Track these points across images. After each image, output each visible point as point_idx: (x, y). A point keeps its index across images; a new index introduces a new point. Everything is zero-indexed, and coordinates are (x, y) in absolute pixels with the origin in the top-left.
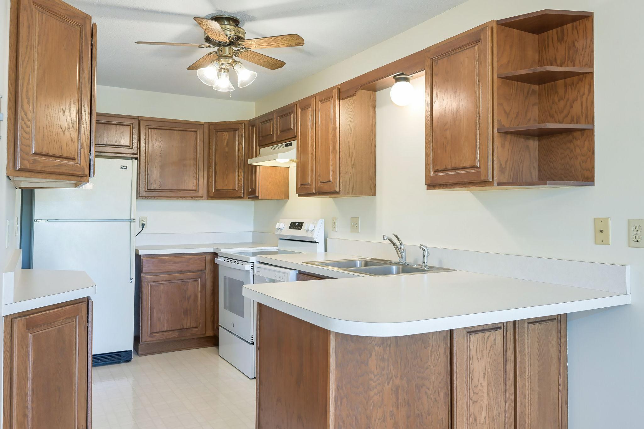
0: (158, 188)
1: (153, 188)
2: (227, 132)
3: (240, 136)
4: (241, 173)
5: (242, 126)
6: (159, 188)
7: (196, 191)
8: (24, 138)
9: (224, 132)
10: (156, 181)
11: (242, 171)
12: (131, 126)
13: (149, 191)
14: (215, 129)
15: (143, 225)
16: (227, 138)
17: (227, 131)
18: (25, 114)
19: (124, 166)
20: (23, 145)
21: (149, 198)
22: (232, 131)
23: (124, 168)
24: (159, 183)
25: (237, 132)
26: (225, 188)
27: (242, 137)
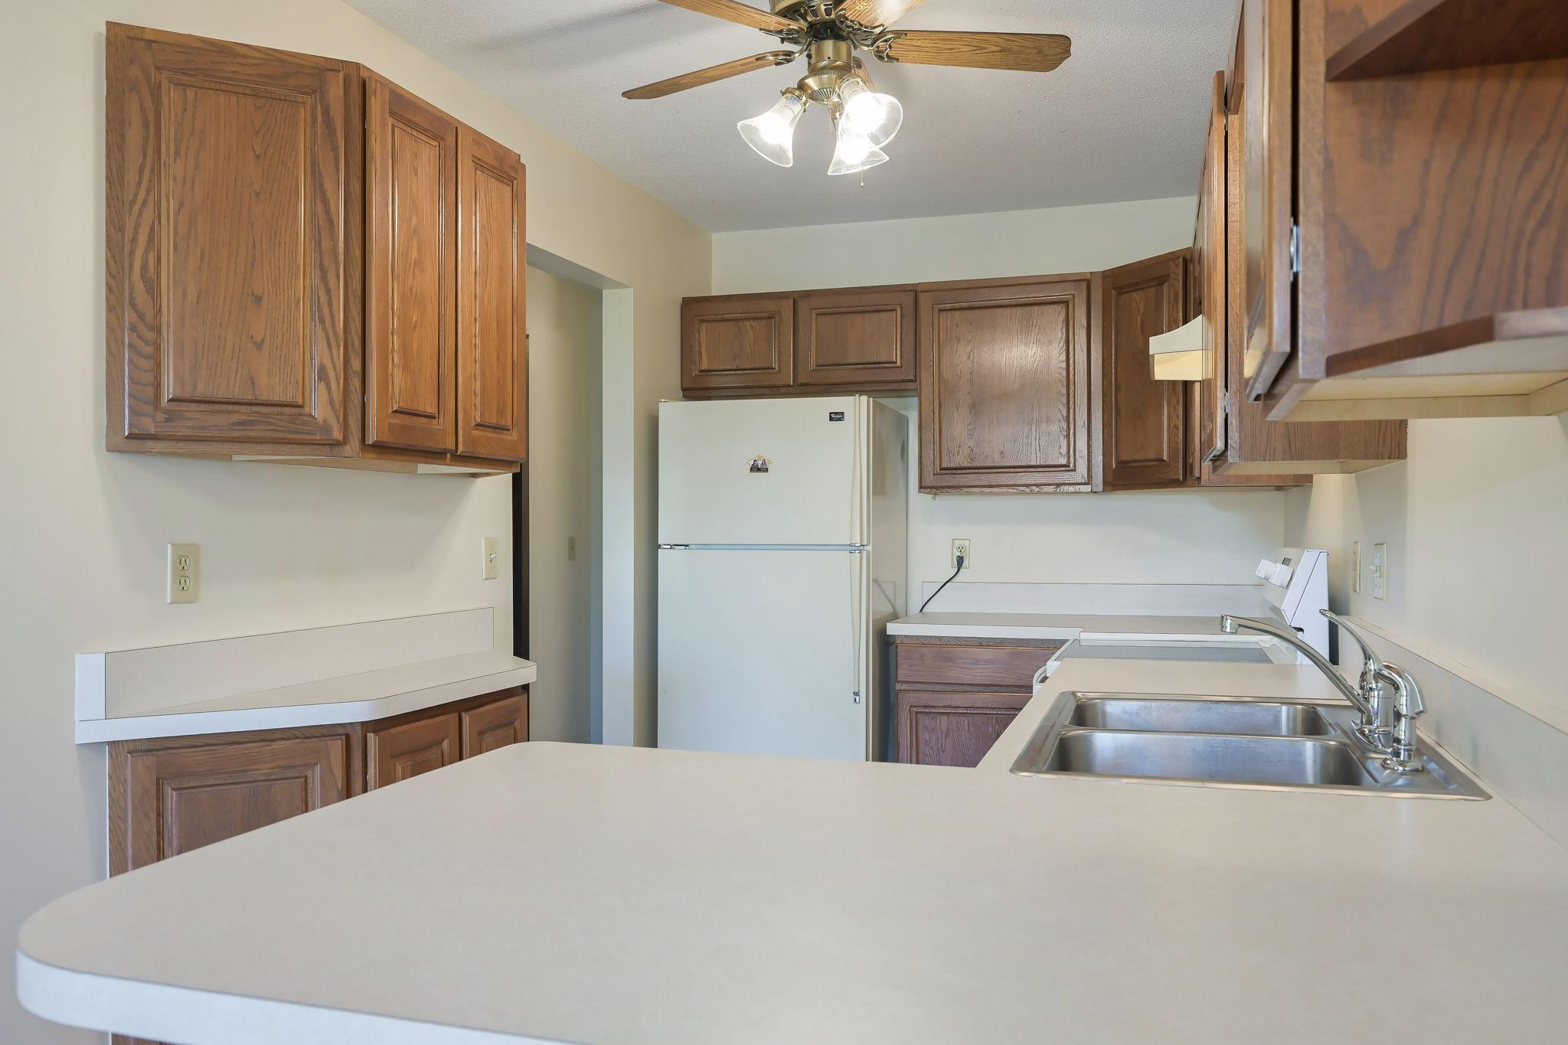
0: (966, 465)
1: (953, 465)
2: (1141, 292)
3: (1172, 297)
4: (1174, 408)
5: (1177, 266)
6: (969, 465)
7: (1068, 469)
8: (138, 368)
9: (1134, 294)
10: (960, 447)
11: (1178, 403)
12: (899, 310)
13: (944, 472)
14: (1115, 289)
15: (960, 561)
16: (1142, 310)
17: (1143, 289)
18: (139, 317)
19: (836, 413)
20: (137, 383)
21: (947, 492)
22: (1152, 286)
23: (836, 417)
24: (967, 451)
25: (1165, 286)
26: (1138, 457)
27: (1176, 299)
